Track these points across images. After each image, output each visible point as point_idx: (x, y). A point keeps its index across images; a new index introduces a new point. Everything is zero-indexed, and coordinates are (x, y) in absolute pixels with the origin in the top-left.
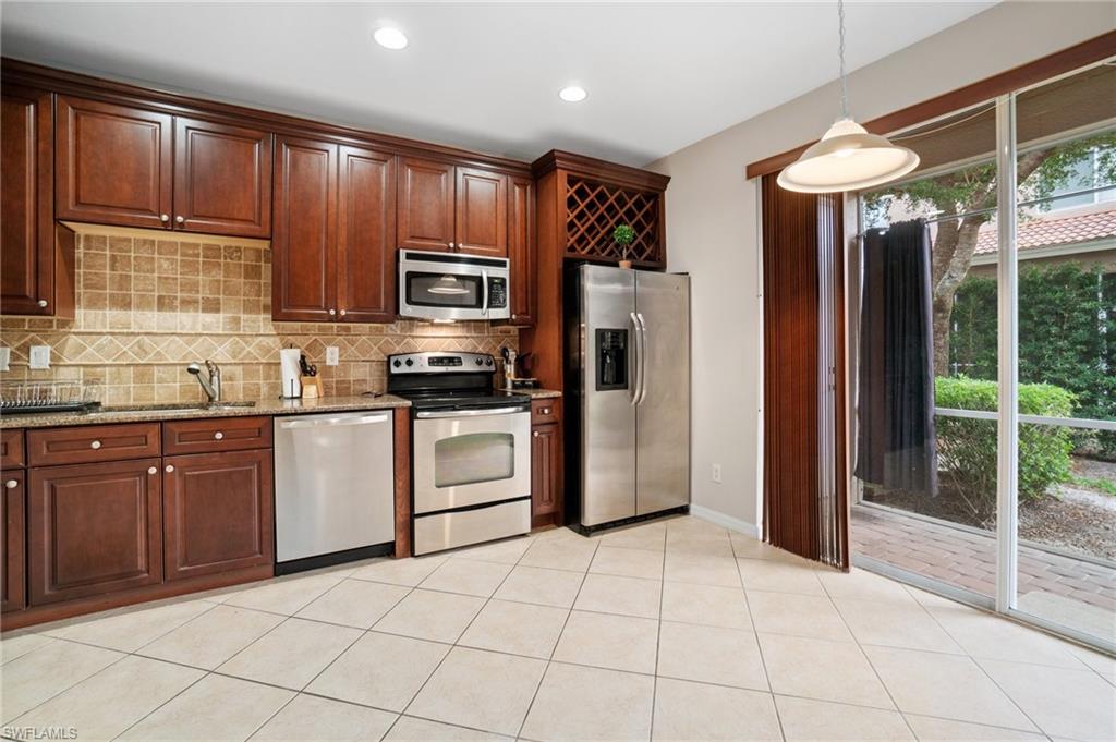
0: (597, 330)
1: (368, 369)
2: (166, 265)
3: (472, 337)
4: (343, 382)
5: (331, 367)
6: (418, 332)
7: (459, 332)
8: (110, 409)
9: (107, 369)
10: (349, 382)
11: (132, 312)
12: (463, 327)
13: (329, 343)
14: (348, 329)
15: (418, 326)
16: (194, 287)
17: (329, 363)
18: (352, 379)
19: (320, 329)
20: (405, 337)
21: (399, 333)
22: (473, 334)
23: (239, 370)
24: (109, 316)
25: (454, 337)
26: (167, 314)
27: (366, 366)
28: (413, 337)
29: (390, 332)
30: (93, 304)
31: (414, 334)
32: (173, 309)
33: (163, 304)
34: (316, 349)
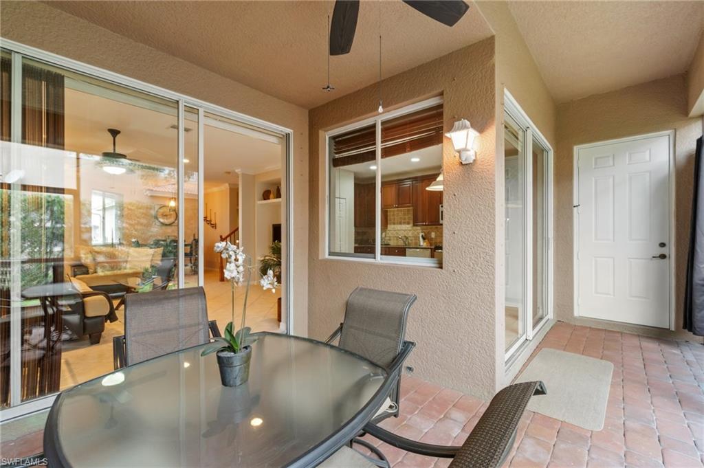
11: (396, 225)
13: (432, 232)
17: (432, 237)
23: (414, 238)
24: (393, 226)
32: (402, 224)
33: (400, 223)
34: (429, 233)
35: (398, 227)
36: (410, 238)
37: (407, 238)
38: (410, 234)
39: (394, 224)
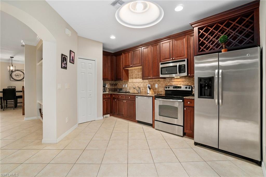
0: (198, 78)
1: (163, 89)
2: (136, 72)
3: (187, 81)
4: (158, 91)
5: (156, 88)
6: (173, 80)
7: (183, 80)
8: (131, 93)
9: (131, 88)
10: (159, 91)
11: (133, 79)
12: (184, 78)
13: (156, 83)
14: (159, 80)
15: (173, 79)
16: (138, 75)
17: (156, 87)
18: (160, 91)
19: (155, 80)
20: (170, 82)
21: (169, 81)
22: (187, 80)
23: (144, 88)
24: (131, 80)
25: (182, 81)
26: (136, 79)
27: (162, 88)
28: (172, 82)
29: (167, 81)
30: (130, 79)
31: (172, 81)
32: (137, 79)
33: (136, 78)
34: (154, 84)
35: (135, 80)
36: (141, 88)
37: (139, 88)
38: (142, 85)
39: (132, 78)
